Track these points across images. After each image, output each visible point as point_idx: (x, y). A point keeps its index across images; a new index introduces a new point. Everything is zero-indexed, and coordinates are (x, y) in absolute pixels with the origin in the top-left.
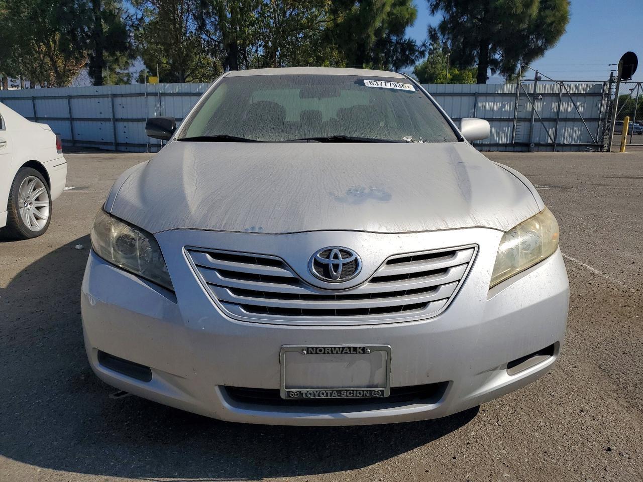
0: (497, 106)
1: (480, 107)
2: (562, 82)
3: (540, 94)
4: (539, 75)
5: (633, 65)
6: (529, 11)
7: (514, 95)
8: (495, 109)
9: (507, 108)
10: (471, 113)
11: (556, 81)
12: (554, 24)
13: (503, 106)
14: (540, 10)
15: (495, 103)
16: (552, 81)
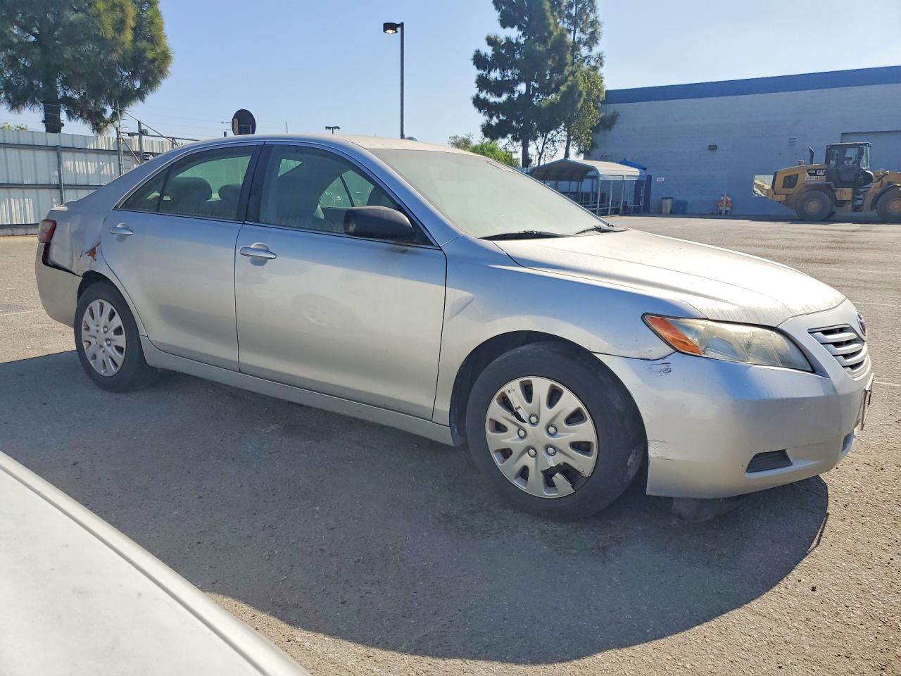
0: (92, 167)
1: (67, 168)
2: (173, 139)
3: (150, 153)
4: (143, 127)
5: (250, 126)
6: (122, 38)
7: (116, 152)
8: (90, 171)
9: (106, 171)
10: (54, 176)
11: (167, 138)
12: (157, 62)
13: (100, 169)
14: (134, 41)
15: (89, 163)
16: (162, 137)
